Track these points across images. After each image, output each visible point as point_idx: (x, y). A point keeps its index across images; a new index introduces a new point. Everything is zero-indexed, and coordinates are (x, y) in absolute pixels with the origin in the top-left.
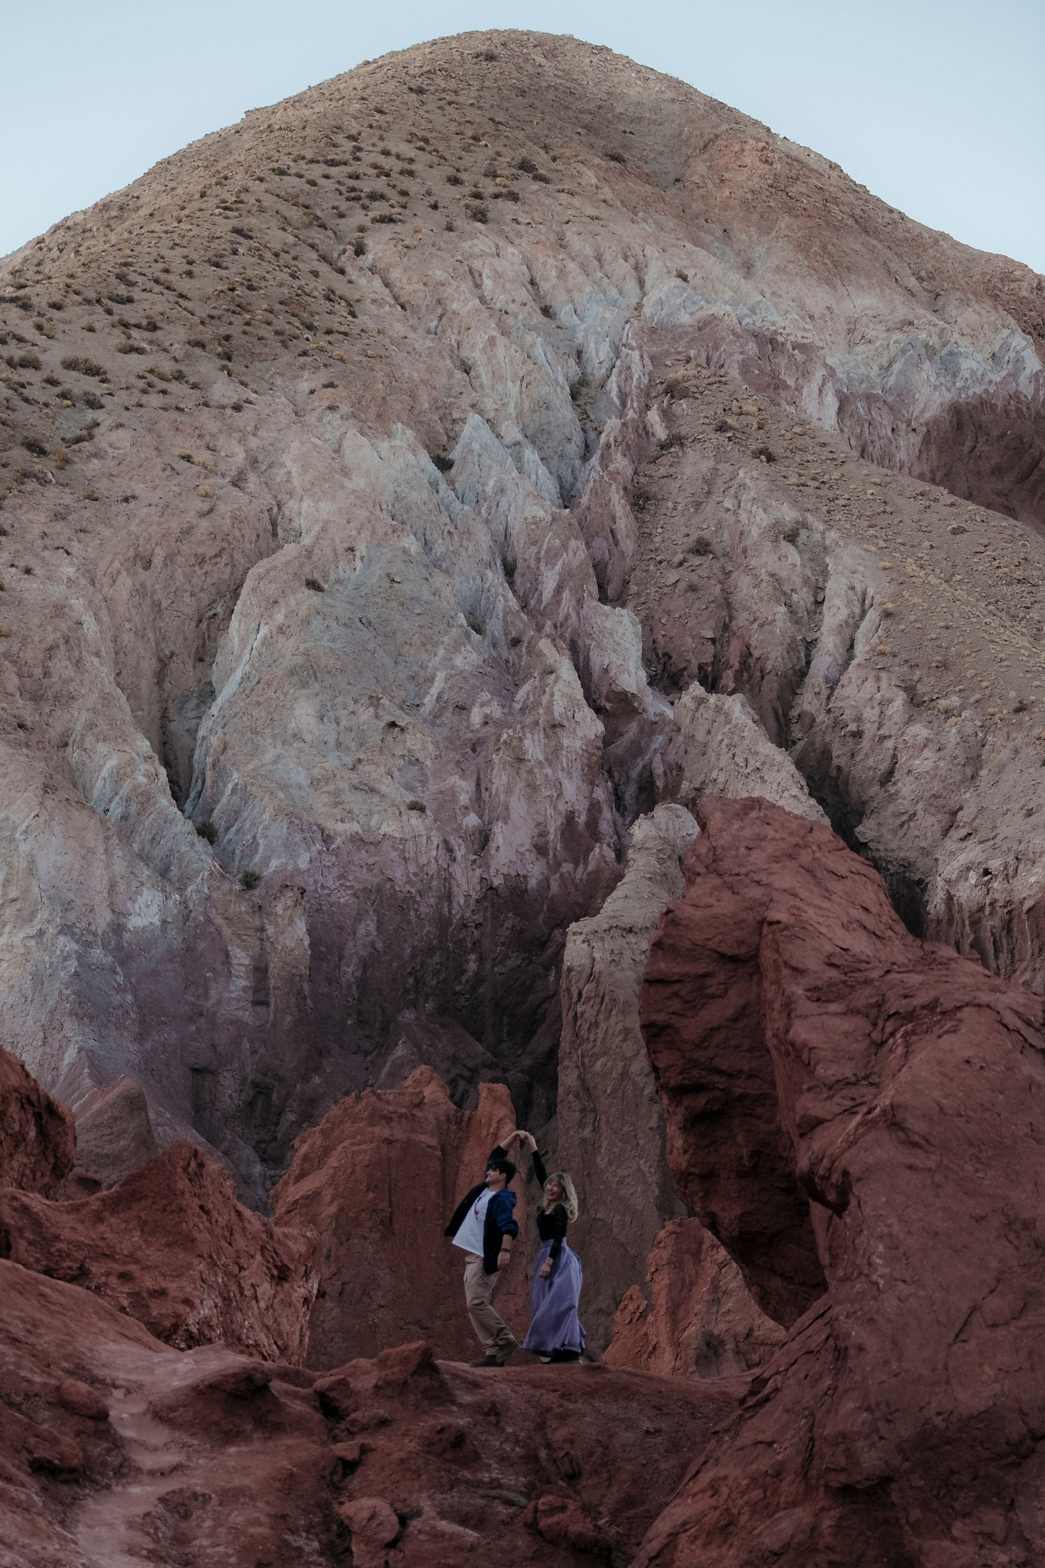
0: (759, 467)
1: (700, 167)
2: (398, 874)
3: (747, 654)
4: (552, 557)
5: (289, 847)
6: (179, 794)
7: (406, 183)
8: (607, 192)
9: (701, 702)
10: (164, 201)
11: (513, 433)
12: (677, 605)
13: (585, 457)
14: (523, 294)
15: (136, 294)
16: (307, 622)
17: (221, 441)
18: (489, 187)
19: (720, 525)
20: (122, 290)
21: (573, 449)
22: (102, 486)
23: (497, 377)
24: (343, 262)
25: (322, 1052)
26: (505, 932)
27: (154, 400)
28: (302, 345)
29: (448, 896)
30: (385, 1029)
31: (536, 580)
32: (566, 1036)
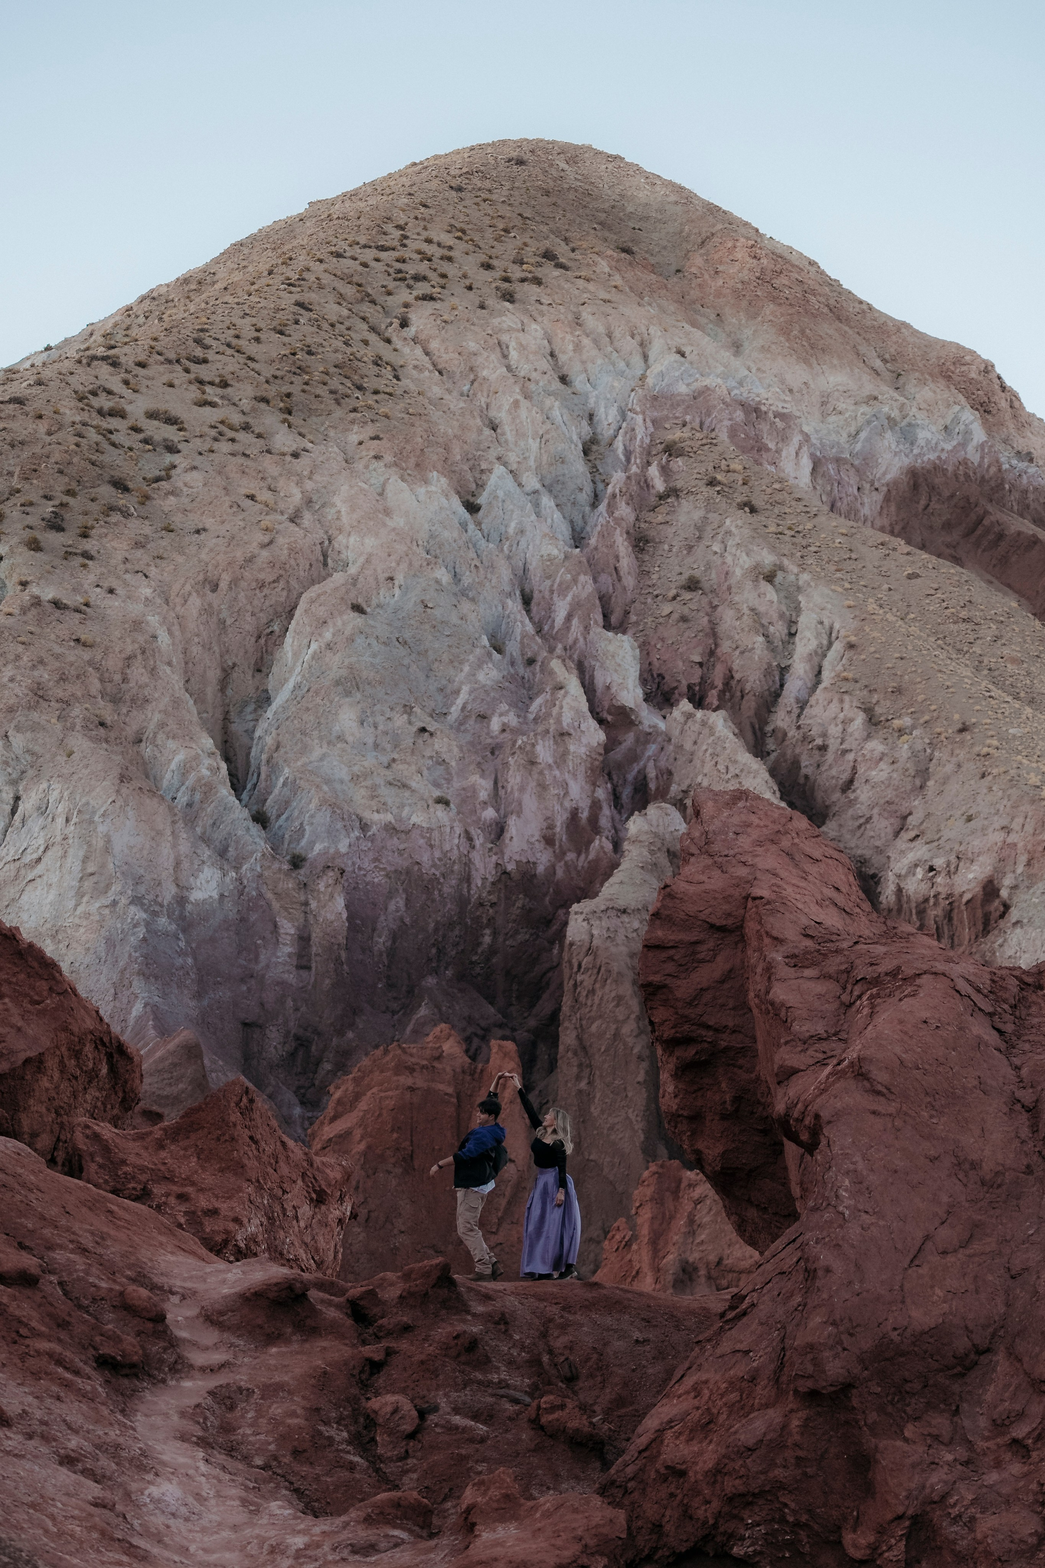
0: (744, 516)
1: (698, 260)
2: (425, 858)
3: (729, 677)
4: (564, 589)
5: (331, 834)
6: (237, 784)
7: (445, 267)
8: (617, 280)
9: (689, 716)
10: (237, 277)
11: (532, 482)
12: (671, 633)
13: (594, 505)
14: (544, 364)
15: (211, 355)
16: (351, 640)
17: (281, 484)
18: (516, 272)
19: (708, 567)
20: (199, 352)
21: (584, 497)
22: (177, 520)
23: (520, 434)
24: (390, 332)
25: (356, 1011)
26: (515, 911)
27: (224, 447)
28: (352, 403)
29: (467, 879)
30: (410, 992)
31: (550, 609)
32: (567, 1001)
